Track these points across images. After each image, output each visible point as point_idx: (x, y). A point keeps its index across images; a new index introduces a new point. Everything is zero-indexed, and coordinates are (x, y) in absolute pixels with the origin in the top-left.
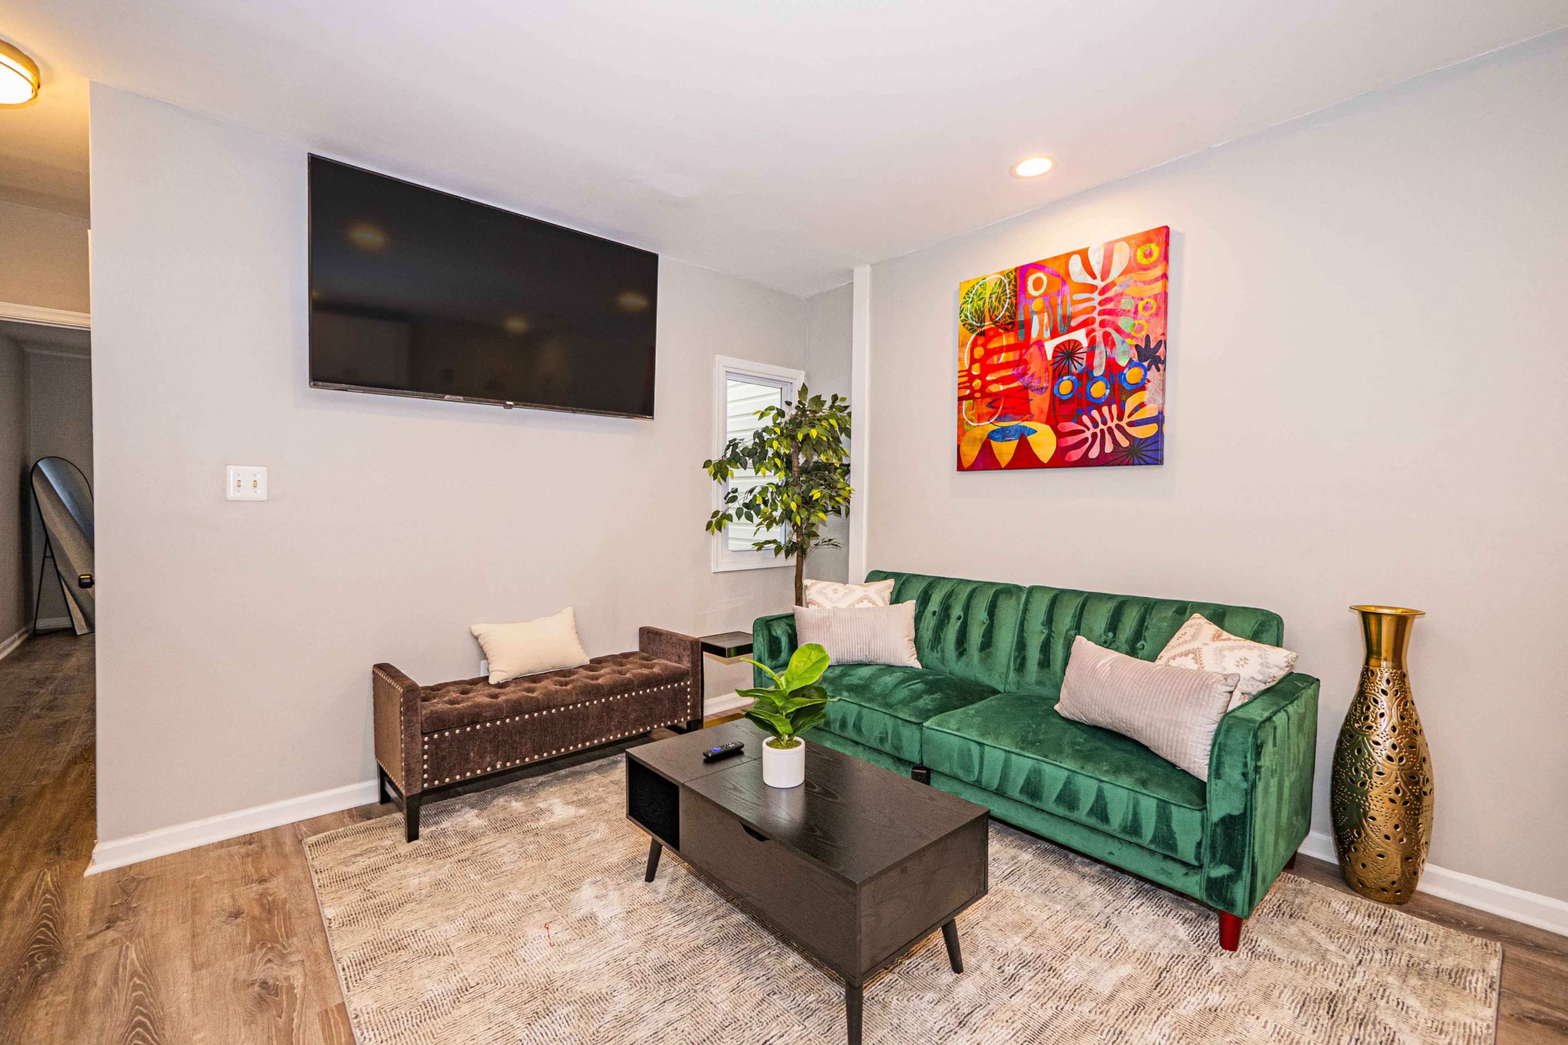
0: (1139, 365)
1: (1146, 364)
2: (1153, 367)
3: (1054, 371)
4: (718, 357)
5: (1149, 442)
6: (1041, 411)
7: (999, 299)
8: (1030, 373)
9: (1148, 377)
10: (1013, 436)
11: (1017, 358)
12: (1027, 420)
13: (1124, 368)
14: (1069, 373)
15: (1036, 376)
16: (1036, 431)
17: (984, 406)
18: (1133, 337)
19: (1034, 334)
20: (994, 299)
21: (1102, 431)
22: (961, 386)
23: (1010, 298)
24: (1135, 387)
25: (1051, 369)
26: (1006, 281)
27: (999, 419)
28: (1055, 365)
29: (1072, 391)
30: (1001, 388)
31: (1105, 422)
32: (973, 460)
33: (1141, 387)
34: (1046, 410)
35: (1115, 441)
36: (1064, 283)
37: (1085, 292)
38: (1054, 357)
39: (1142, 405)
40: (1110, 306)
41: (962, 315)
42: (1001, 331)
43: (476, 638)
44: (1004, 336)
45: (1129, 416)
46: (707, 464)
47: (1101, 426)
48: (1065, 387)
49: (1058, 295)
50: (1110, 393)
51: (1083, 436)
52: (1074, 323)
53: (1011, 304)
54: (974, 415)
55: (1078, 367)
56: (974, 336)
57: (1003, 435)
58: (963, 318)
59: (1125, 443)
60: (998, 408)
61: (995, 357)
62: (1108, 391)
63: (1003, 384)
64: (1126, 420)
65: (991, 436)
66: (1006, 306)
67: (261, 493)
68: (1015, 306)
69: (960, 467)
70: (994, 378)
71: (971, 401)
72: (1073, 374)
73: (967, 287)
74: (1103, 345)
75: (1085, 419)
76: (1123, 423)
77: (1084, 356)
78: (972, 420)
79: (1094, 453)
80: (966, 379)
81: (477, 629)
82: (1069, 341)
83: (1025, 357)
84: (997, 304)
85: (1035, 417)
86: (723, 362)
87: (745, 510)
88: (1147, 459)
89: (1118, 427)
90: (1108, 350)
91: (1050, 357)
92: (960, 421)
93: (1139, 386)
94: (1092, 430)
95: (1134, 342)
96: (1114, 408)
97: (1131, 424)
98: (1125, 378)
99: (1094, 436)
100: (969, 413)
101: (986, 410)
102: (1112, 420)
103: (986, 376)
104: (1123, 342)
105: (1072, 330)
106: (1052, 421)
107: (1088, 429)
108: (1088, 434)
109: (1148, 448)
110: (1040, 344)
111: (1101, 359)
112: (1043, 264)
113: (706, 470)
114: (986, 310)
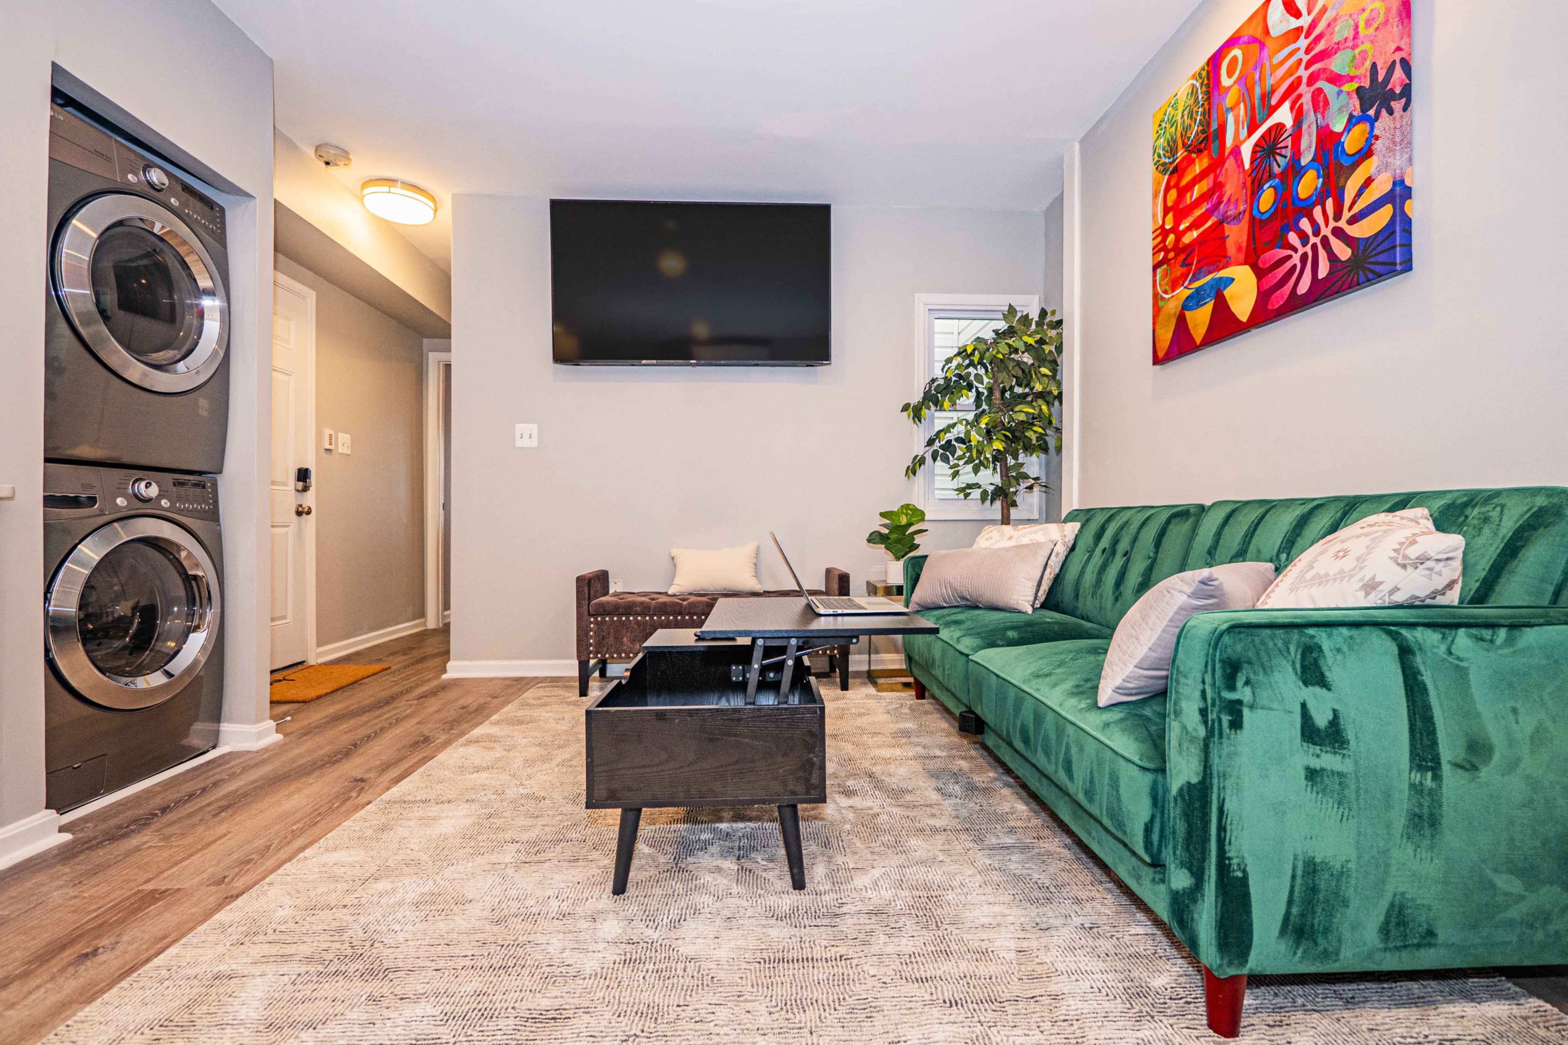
0: (1364, 118)
1: (1372, 112)
2: (1384, 112)
3: (1253, 183)
4: (917, 295)
5: (1380, 239)
6: (1239, 249)
7: (1191, 115)
8: (1225, 199)
9: (1376, 132)
10: (1209, 296)
11: (1211, 184)
12: (1223, 268)
13: (1341, 134)
14: (1271, 176)
15: (1233, 200)
16: (1233, 280)
17: (1178, 267)
18: (1351, 79)
19: (1229, 142)
20: (1185, 117)
21: (1314, 247)
22: (1156, 251)
23: (1203, 105)
24: (1357, 156)
25: (1249, 181)
26: (1198, 85)
27: (1195, 279)
28: (1254, 175)
29: (1275, 202)
30: (1195, 234)
31: (1316, 233)
32: (1168, 343)
33: (1366, 153)
34: (1244, 245)
35: (1332, 256)
36: (1262, 46)
37: (1288, 43)
38: (1252, 163)
39: (1369, 181)
40: (1321, 46)
41: (1156, 156)
42: (1194, 155)
43: (673, 558)
44: (1197, 161)
45: (1350, 209)
46: (905, 408)
47: (1313, 240)
48: (1267, 199)
49: (1255, 68)
50: (1324, 183)
51: (1288, 265)
52: (1274, 102)
53: (1203, 114)
54: (1167, 284)
55: (1280, 163)
56: (1167, 177)
57: (1195, 300)
58: (1156, 159)
59: (1344, 252)
60: (1192, 264)
61: (1188, 195)
62: (1321, 180)
63: (1197, 228)
64: (1346, 215)
65: (1185, 307)
66: (1199, 118)
67: (534, 443)
68: (1208, 113)
69: (1157, 361)
70: (1187, 224)
71: (1165, 266)
72: (1276, 176)
73: (1160, 116)
74: (1312, 112)
75: (1293, 238)
76: (1342, 224)
77: (1289, 142)
78: (1166, 292)
79: (1304, 287)
80: (1159, 239)
81: (675, 552)
82: (1270, 130)
83: (1219, 180)
84: (1189, 121)
85: (1233, 260)
86: (922, 301)
87: (941, 451)
88: (1378, 269)
89: (1338, 232)
90: (1319, 116)
91: (1247, 165)
92: (1156, 295)
93: (1364, 151)
94: (1301, 251)
95: (1354, 85)
96: (1329, 203)
97: (1352, 221)
98: (1343, 148)
99: (1304, 258)
100: (1163, 283)
101: (1179, 271)
102: (1327, 225)
103: (1179, 225)
104: (1339, 93)
105: (1273, 109)
106: (1251, 259)
107: (1295, 250)
108: (1296, 259)
109: (1379, 249)
110: (1236, 152)
111: (1310, 135)
112: (1236, 36)
113: (905, 413)
114: (1179, 135)
